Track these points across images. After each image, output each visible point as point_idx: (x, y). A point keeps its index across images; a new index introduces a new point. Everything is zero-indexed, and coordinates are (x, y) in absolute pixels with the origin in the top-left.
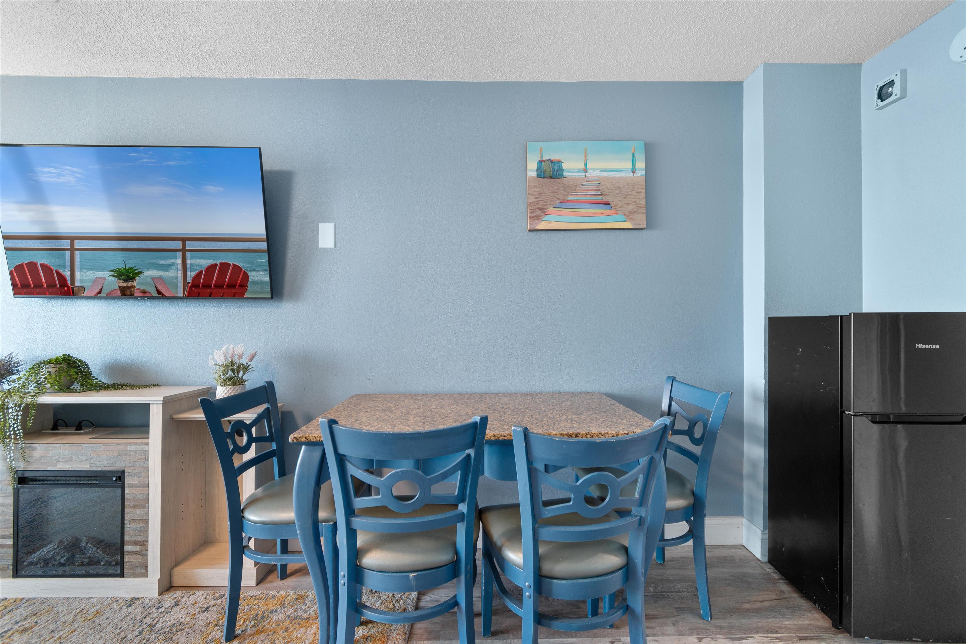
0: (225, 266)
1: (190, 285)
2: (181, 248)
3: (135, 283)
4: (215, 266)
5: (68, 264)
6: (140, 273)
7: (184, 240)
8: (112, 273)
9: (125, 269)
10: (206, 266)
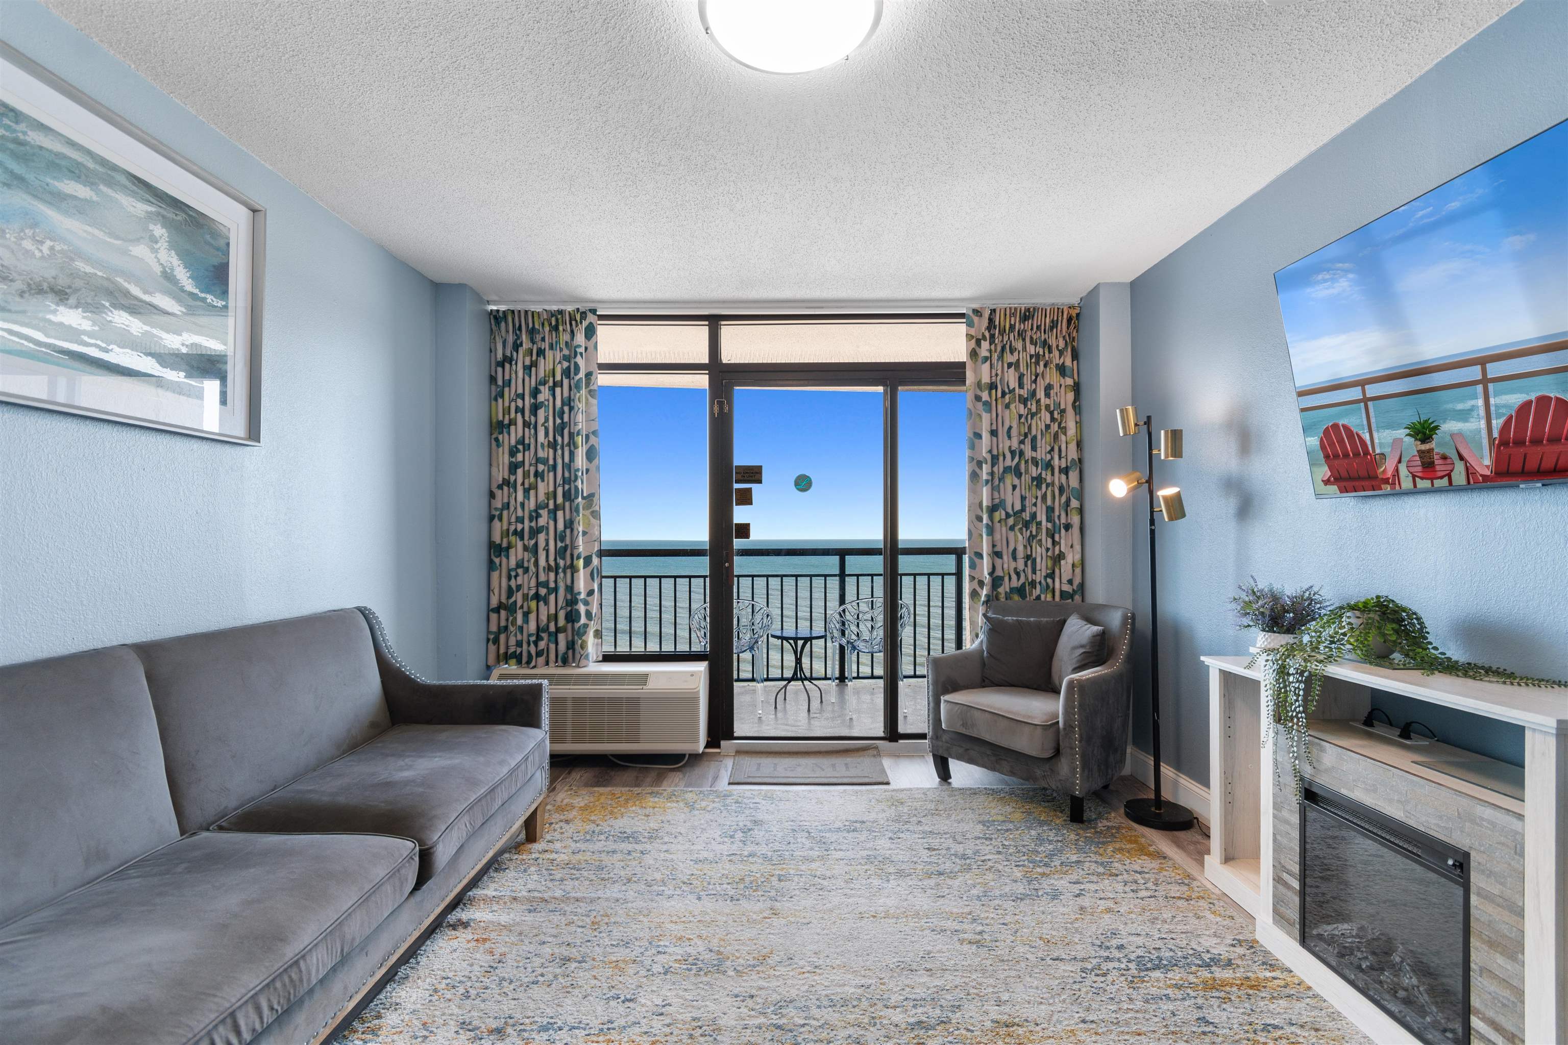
0: (1543, 401)
1: (1497, 442)
2: (1480, 377)
3: (1433, 445)
4: (1529, 403)
5: (1365, 422)
6: (1437, 428)
7: (1482, 361)
8: (1408, 431)
9: (1420, 423)
10: (1516, 406)
